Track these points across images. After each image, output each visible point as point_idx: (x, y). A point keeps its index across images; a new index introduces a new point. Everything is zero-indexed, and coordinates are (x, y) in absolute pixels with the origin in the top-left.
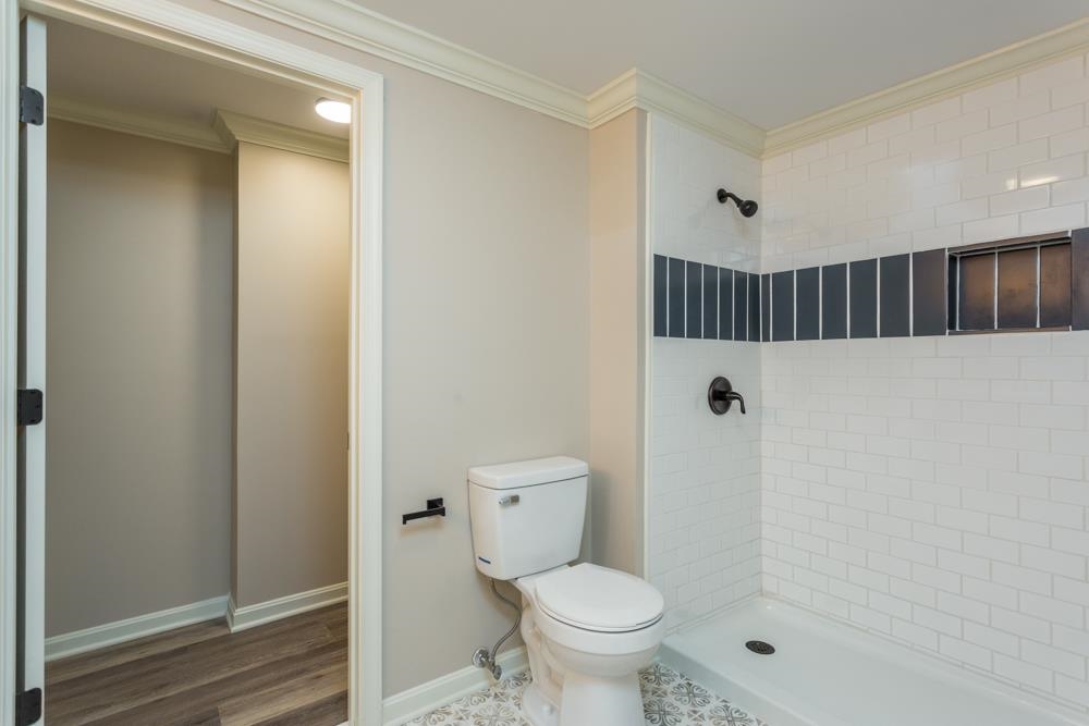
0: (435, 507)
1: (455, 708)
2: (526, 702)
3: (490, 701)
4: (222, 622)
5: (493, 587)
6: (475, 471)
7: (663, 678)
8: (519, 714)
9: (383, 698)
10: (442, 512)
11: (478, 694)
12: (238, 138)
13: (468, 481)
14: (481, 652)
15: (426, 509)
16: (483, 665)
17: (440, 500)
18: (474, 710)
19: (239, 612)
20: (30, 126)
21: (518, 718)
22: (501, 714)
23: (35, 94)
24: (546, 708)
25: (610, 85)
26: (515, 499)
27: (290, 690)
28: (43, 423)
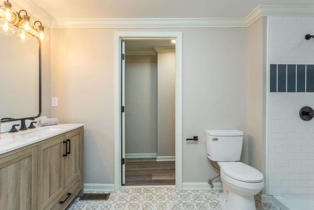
0: (196, 138)
1: (200, 191)
2: (220, 197)
3: (210, 193)
4: (155, 159)
5: (212, 162)
6: (206, 130)
7: (272, 208)
8: (217, 199)
9: (182, 182)
10: (197, 140)
11: (208, 191)
12: (157, 51)
13: (205, 133)
14: (209, 180)
15: (193, 138)
16: (209, 183)
17: (197, 137)
18: (205, 193)
19: (158, 157)
20: (123, 60)
21: (217, 200)
22: (213, 197)
23: (123, 54)
24: (225, 200)
25: (252, 12)
26: (216, 139)
27: (165, 175)
28: (124, 112)
